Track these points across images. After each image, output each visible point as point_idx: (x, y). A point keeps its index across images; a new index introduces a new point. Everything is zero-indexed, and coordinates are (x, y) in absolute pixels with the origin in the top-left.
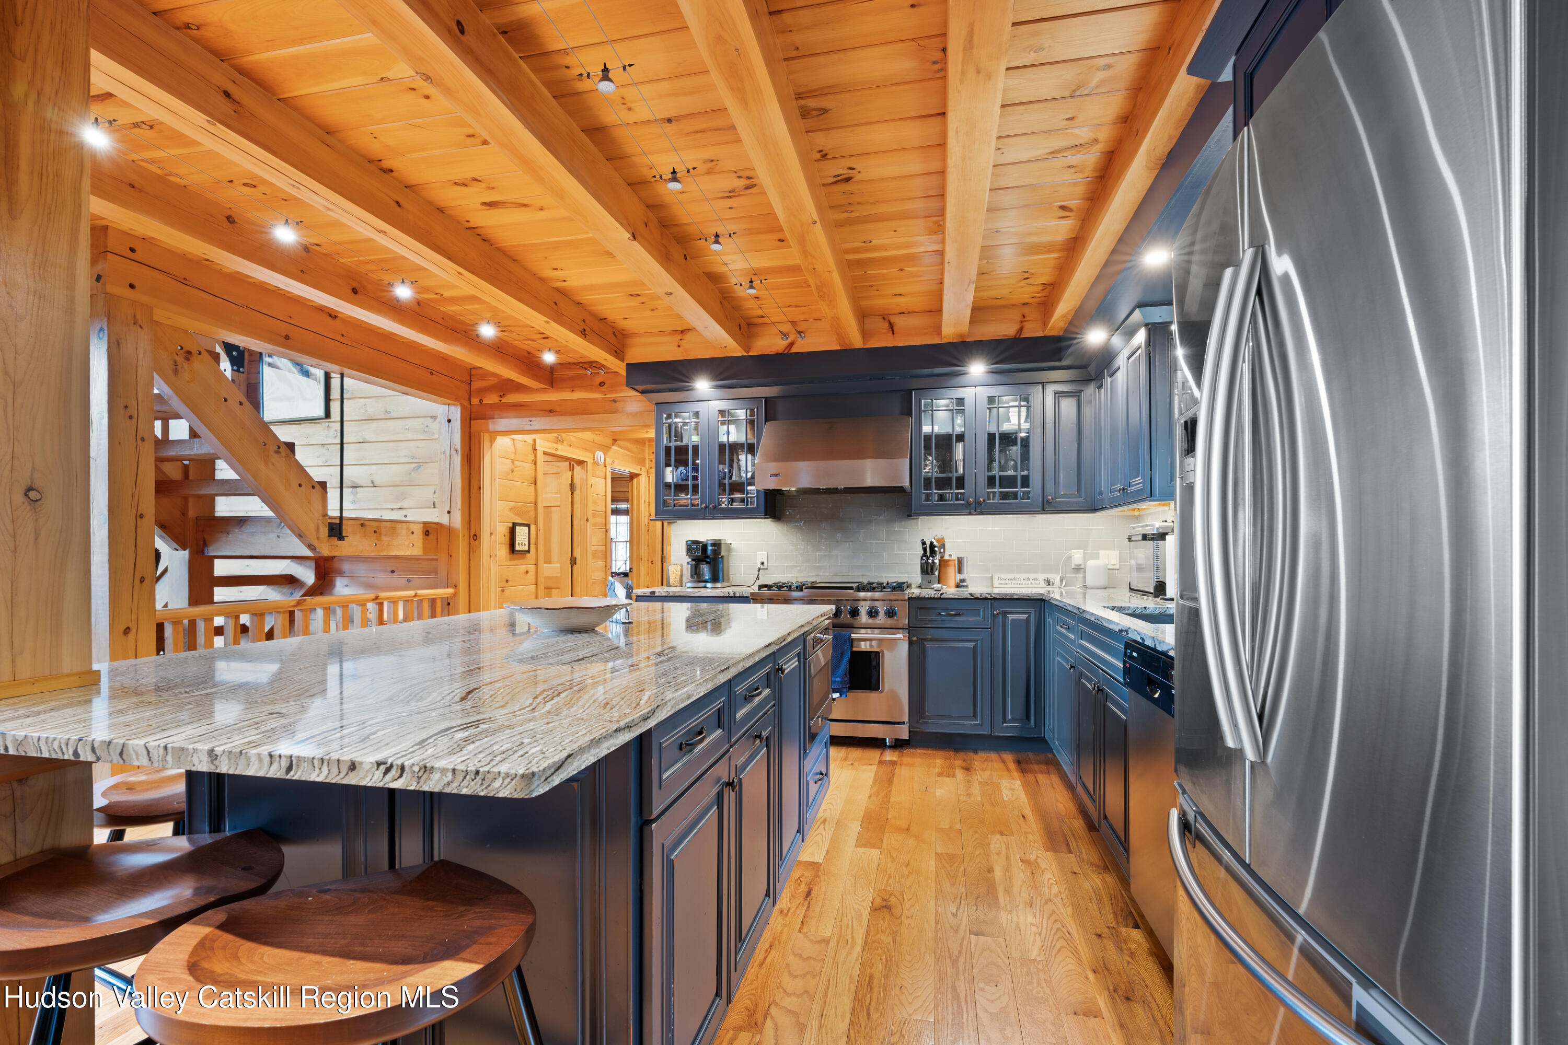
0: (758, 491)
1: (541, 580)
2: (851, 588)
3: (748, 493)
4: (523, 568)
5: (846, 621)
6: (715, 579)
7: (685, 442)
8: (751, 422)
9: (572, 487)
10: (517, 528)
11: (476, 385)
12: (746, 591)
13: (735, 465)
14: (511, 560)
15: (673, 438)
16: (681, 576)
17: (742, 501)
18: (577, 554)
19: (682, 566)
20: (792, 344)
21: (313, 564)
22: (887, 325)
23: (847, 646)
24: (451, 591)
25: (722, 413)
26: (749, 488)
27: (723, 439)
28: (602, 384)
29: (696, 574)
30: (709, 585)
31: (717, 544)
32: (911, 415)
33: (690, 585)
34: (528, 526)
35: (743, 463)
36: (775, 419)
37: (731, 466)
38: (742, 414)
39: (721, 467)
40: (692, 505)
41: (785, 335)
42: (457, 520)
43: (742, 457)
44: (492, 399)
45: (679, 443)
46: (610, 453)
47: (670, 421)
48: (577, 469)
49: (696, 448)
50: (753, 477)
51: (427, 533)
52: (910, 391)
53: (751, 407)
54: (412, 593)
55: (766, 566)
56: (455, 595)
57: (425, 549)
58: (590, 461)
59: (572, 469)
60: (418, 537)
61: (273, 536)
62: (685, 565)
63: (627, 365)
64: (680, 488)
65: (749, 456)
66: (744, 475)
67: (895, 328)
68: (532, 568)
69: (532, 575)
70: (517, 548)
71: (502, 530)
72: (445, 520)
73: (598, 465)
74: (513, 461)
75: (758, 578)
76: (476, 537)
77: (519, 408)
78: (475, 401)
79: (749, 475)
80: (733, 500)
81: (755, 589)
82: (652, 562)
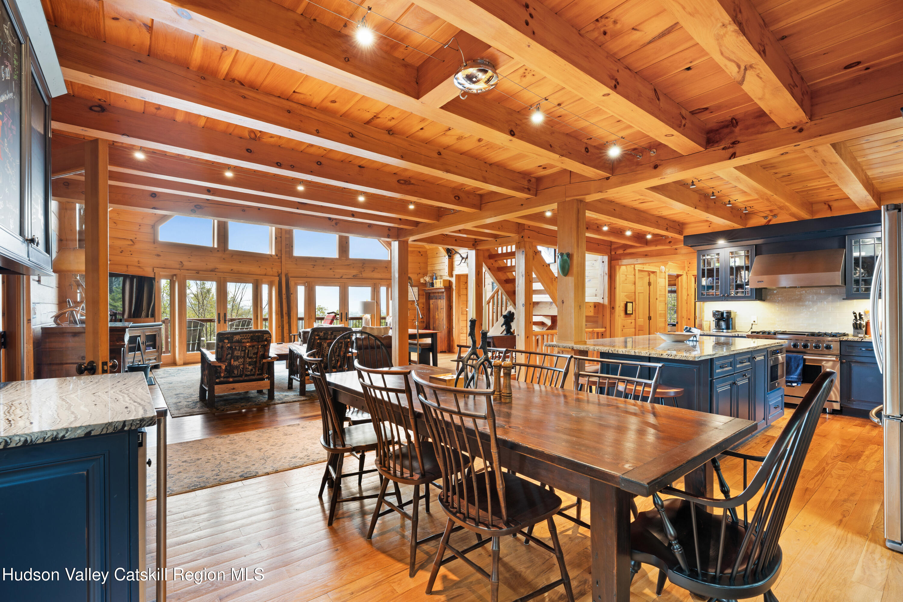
0: (751, 289)
1: (637, 326)
2: (805, 335)
3: (746, 289)
4: (630, 321)
5: (801, 350)
6: (728, 328)
7: (712, 266)
8: (747, 257)
9: (650, 284)
10: (628, 304)
11: (613, 247)
12: (745, 334)
13: (739, 276)
14: (625, 317)
15: (706, 265)
16: (710, 327)
17: (743, 292)
18: (652, 315)
19: (710, 322)
20: (770, 221)
21: (550, 318)
22: (827, 206)
23: (801, 362)
24: (604, 329)
25: (732, 253)
26: (746, 287)
27: (732, 264)
28: (670, 242)
29: (718, 326)
30: (725, 331)
31: (729, 313)
32: (845, 248)
33: (715, 330)
34: (632, 303)
35: (743, 275)
36: (761, 254)
37: (737, 276)
38: (742, 253)
39: (731, 277)
40: (716, 295)
41: (765, 217)
42: (606, 302)
43: (743, 273)
44: (620, 252)
45: (709, 267)
46: (667, 266)
47: (704, 258)
48: (652, 275)
49: (718, 269)
50: (748, 282)
51: (595, 307)
52: (845, 236)
53: (748, 249)
54: (592, 330)
55: (756, 323)
56: (605, 331)
57: (594, 313)
58: (658, 271)
59: (649, 275)
60: (592, 309)
61: (548, 308)
62: (712, 322)
63: (684, 236)
64: (710, 287)
65: (747, 272)
66: (744, 281)
67: (832, 208)
68: (633, 321)
69: (633, 324)
70: (628, 312)
71: (622, 305)
72: (601, 301)
73: (662, 272)
74: (626, 276)
75: (751, 328)
76: (613, 308)
77: (633, 255)
78: (613, 253)
79: (746, 281)
80: (737, 293)
81: (750, 333)
82: (689, 319)
